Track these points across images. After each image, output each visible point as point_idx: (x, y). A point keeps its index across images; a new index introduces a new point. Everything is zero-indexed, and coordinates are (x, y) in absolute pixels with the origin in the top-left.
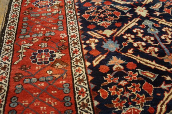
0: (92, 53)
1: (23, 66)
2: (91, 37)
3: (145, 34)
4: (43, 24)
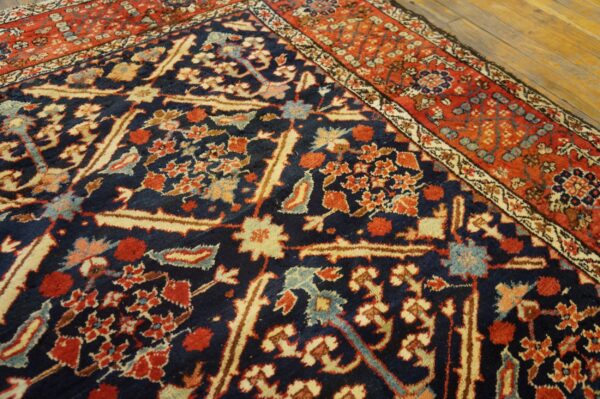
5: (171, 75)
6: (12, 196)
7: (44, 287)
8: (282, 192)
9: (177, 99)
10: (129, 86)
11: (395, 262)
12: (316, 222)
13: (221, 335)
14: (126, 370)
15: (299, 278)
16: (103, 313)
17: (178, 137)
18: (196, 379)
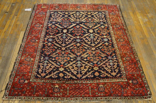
0: (45, 41)
1: (28, 42)
2: (47, 37)
3: (62, 38)
4: (35, 32)
5: (93, 15)
6: (75, 20)
7: (74, 27)
8: (95, 29)
9: (92, 18)
10: (89, 15)
11: (100, 37)
12: (96, 32)
13: (84, 35)
14: (76, 34)
15: (92, 35)
16: (77, 30)
17: (90, 21)
18: (80, 37)
